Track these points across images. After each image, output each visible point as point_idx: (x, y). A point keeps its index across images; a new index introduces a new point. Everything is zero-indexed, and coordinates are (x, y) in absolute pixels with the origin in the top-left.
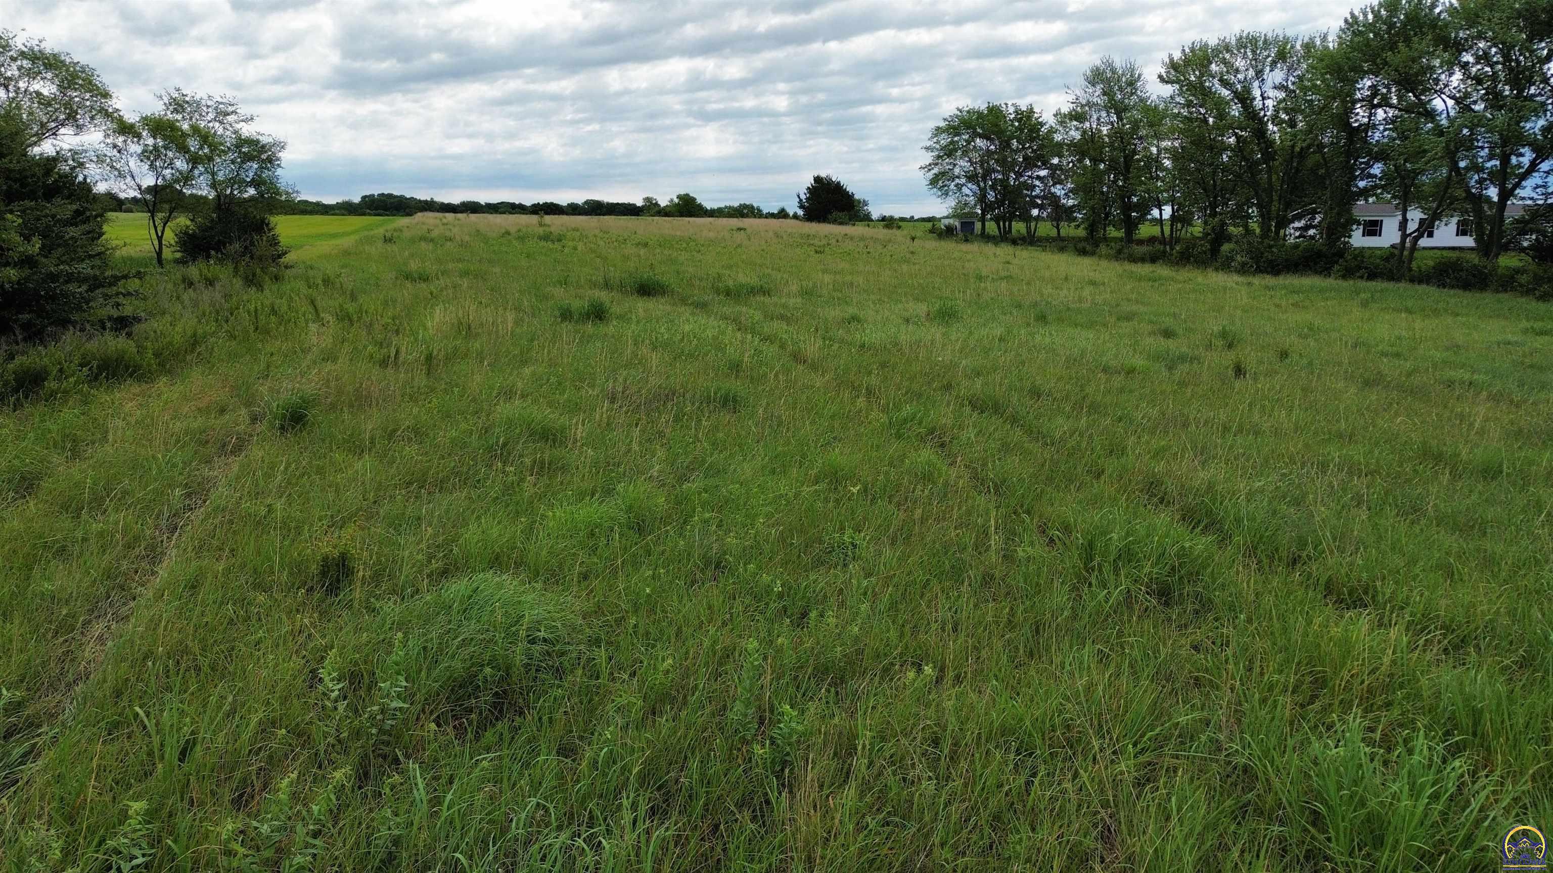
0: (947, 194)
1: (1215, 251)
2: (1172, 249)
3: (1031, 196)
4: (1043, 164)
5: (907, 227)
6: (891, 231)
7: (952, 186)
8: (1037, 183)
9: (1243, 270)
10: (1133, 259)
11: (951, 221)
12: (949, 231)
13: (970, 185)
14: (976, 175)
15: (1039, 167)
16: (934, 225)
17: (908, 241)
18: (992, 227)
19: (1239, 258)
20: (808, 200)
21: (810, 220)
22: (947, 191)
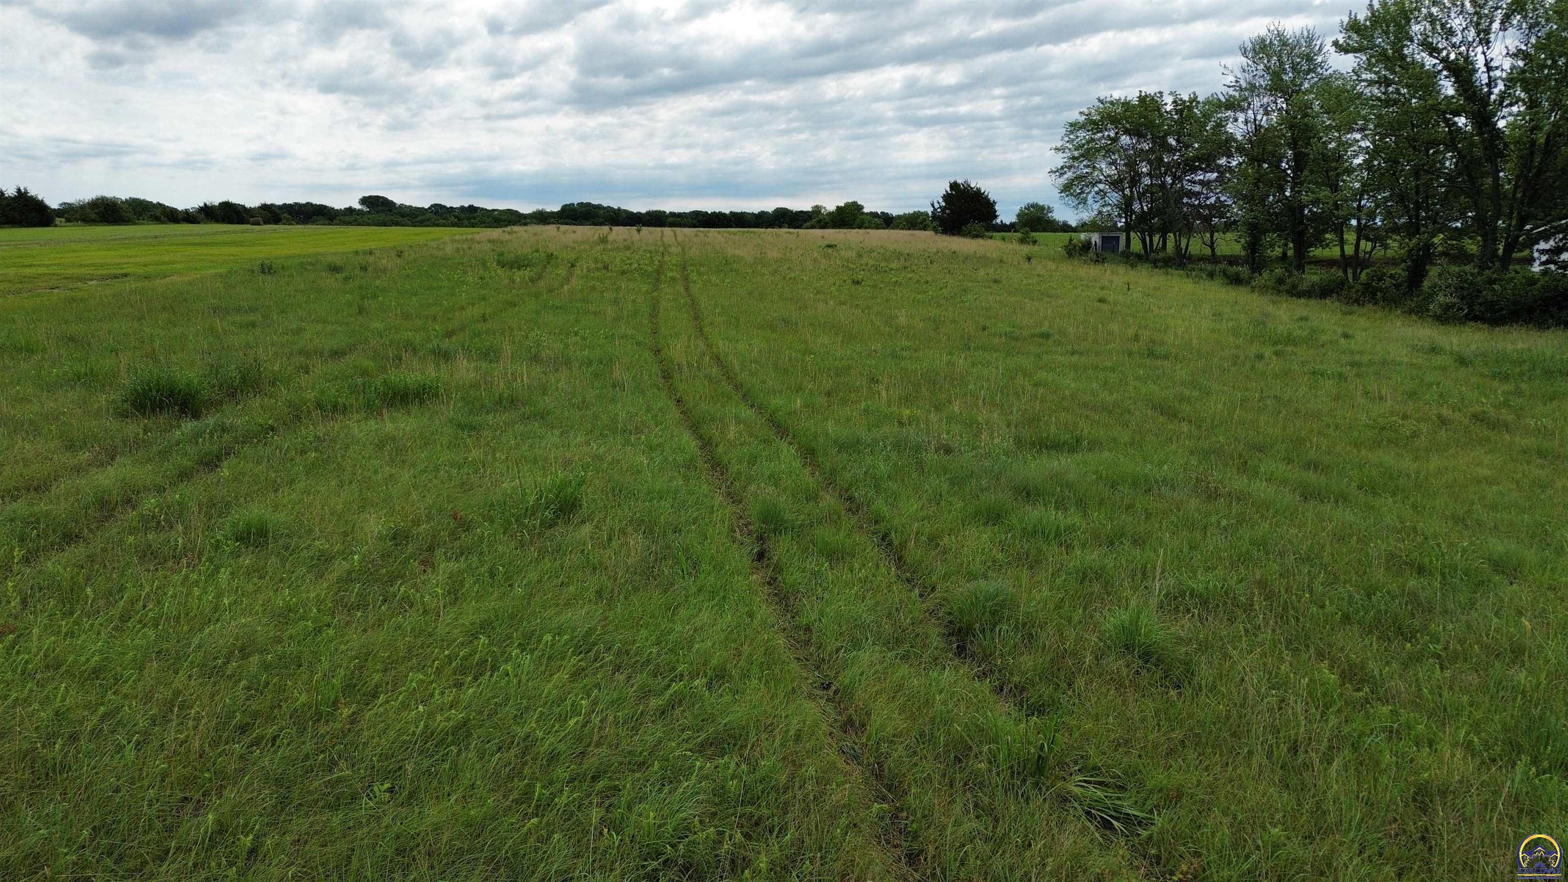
0: (1085, 202)
1: (1413, 282)
4: (1208, 166)
7: (1091, 194)
8: (1200, 189)
9: (1443, 317)
11: (1089, 234)
12: (1088, 247)
13: (1113, 193)
14: (1122, 180)
15: (1203, 169)
16: (1071, 240)
18: (1136, 244)
19: (1442, 297)
20: (943, 209)
21: (945, 232)
22: (1085, 200)
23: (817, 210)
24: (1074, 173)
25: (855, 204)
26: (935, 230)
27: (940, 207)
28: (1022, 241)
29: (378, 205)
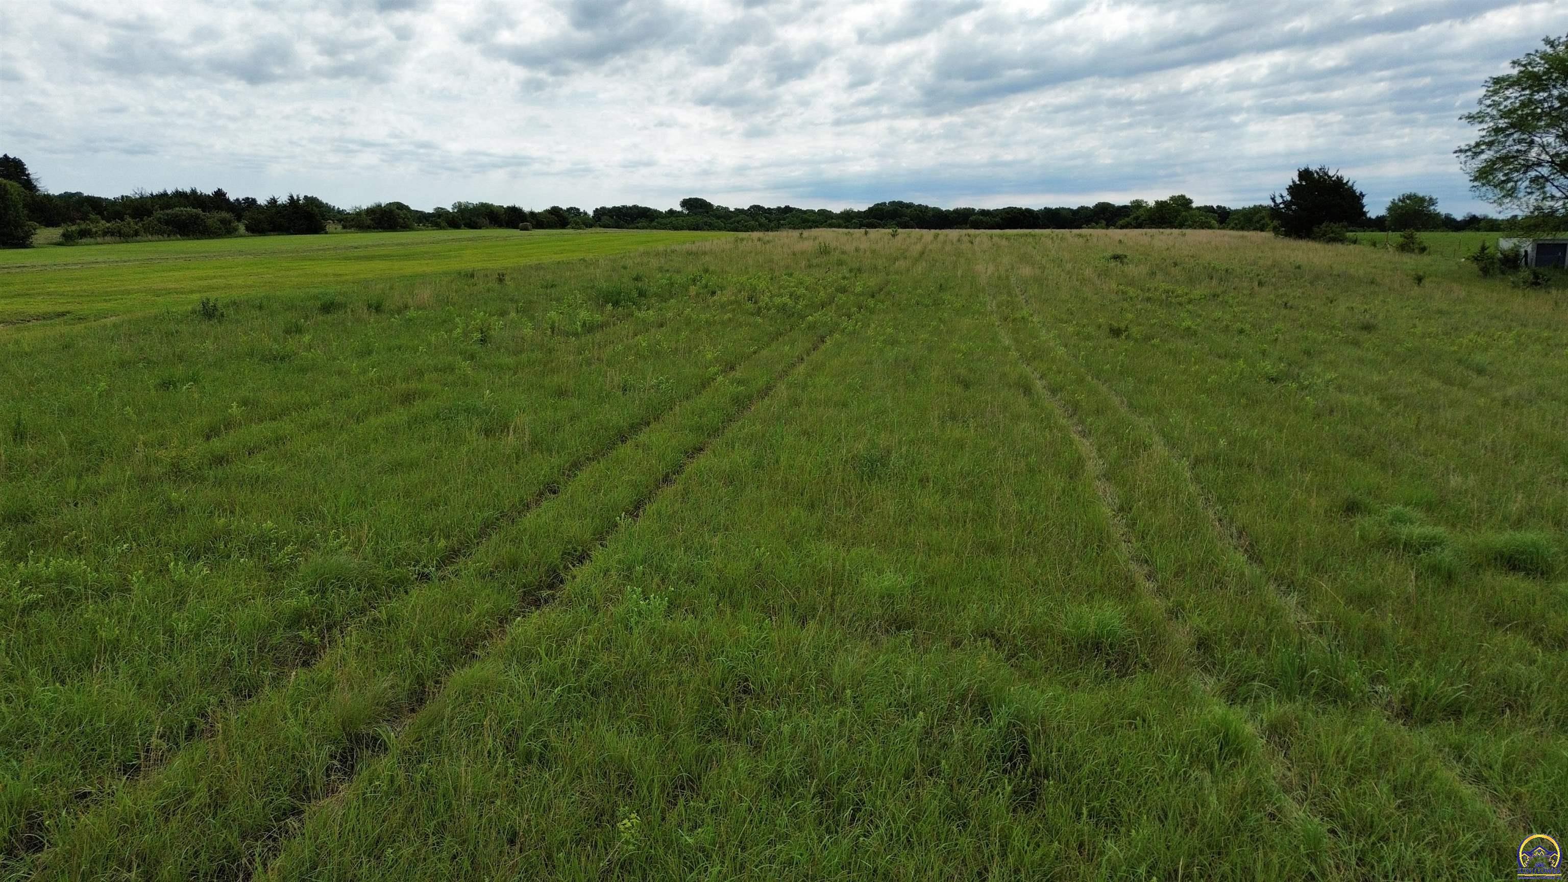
7: (1523, 181)
11: (1517, 242)
20: (1287, 204)
21: (1288, 234)
22: (1514, 189)
23: (1137, 205)
24: (1497, 152)
25: (1183, 197)
26: (1276, 230)
27: (1284, 202)
28: (1403, 248)
29: (696, 207)
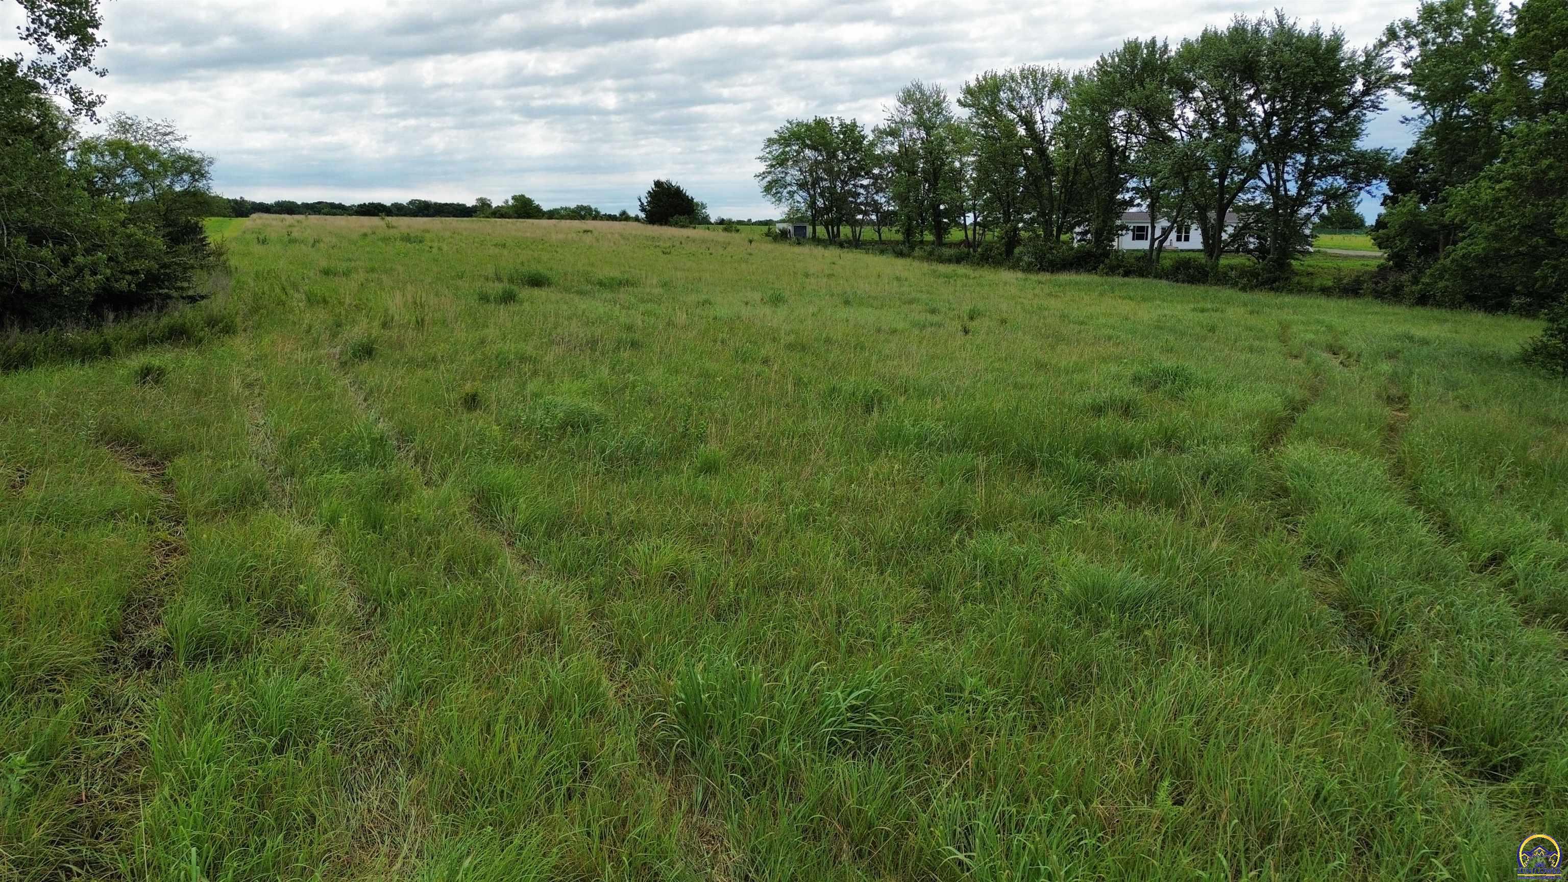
0: (780, 200)
1: (1009, 251)
2: (975, 251)
3: (855, 202)
4: (866, 174)
5: (745, 231)
6: (729, 234)
7: (785, 193)
8: (862, 191)
9: (1028, 269)
10: (941, 260)
11: (785, 225)
12: (784, 234)
13: (801, 192)
14: (807, 183)
15: (863, 176)
16: (769, 229)
17: (747, 242)
18: (821, 231)
19: (1026, 258)
20: (651, 204)
21: (652, 223)
22: (780, 198)
24: (772, 177)
27: (648, 203)
